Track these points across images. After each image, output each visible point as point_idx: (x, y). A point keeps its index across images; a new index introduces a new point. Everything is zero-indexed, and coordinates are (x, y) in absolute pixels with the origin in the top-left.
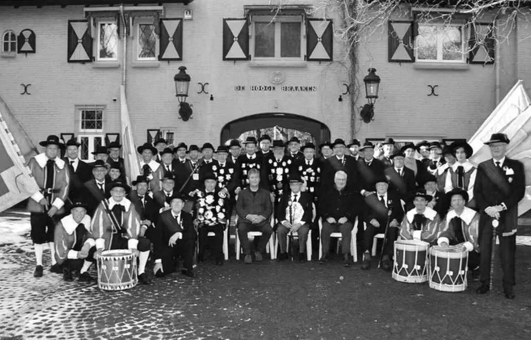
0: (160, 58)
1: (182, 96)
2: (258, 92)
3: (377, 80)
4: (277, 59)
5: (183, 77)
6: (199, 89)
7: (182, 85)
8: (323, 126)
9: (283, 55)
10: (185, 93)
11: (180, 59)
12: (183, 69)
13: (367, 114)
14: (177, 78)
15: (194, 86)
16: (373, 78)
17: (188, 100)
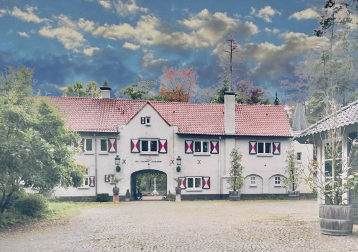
0: (109, 151)
1: (117, 164)
2: (143, 163)
3: (180, 160)
4: (149, 152)
5: (117, 159)
6: (123, 162)
7: (118, 161)
8: (164, 173)
9: (152, 150)
10: (118, 163)
11: (116, 152)
12: (117, 156)
13: (178, 170)
14: (116, 159)
15: (121, 161)
16: (179, 159)
17: (120, 166)
